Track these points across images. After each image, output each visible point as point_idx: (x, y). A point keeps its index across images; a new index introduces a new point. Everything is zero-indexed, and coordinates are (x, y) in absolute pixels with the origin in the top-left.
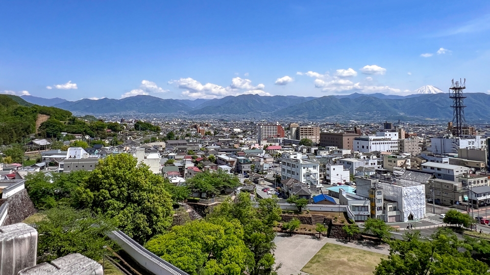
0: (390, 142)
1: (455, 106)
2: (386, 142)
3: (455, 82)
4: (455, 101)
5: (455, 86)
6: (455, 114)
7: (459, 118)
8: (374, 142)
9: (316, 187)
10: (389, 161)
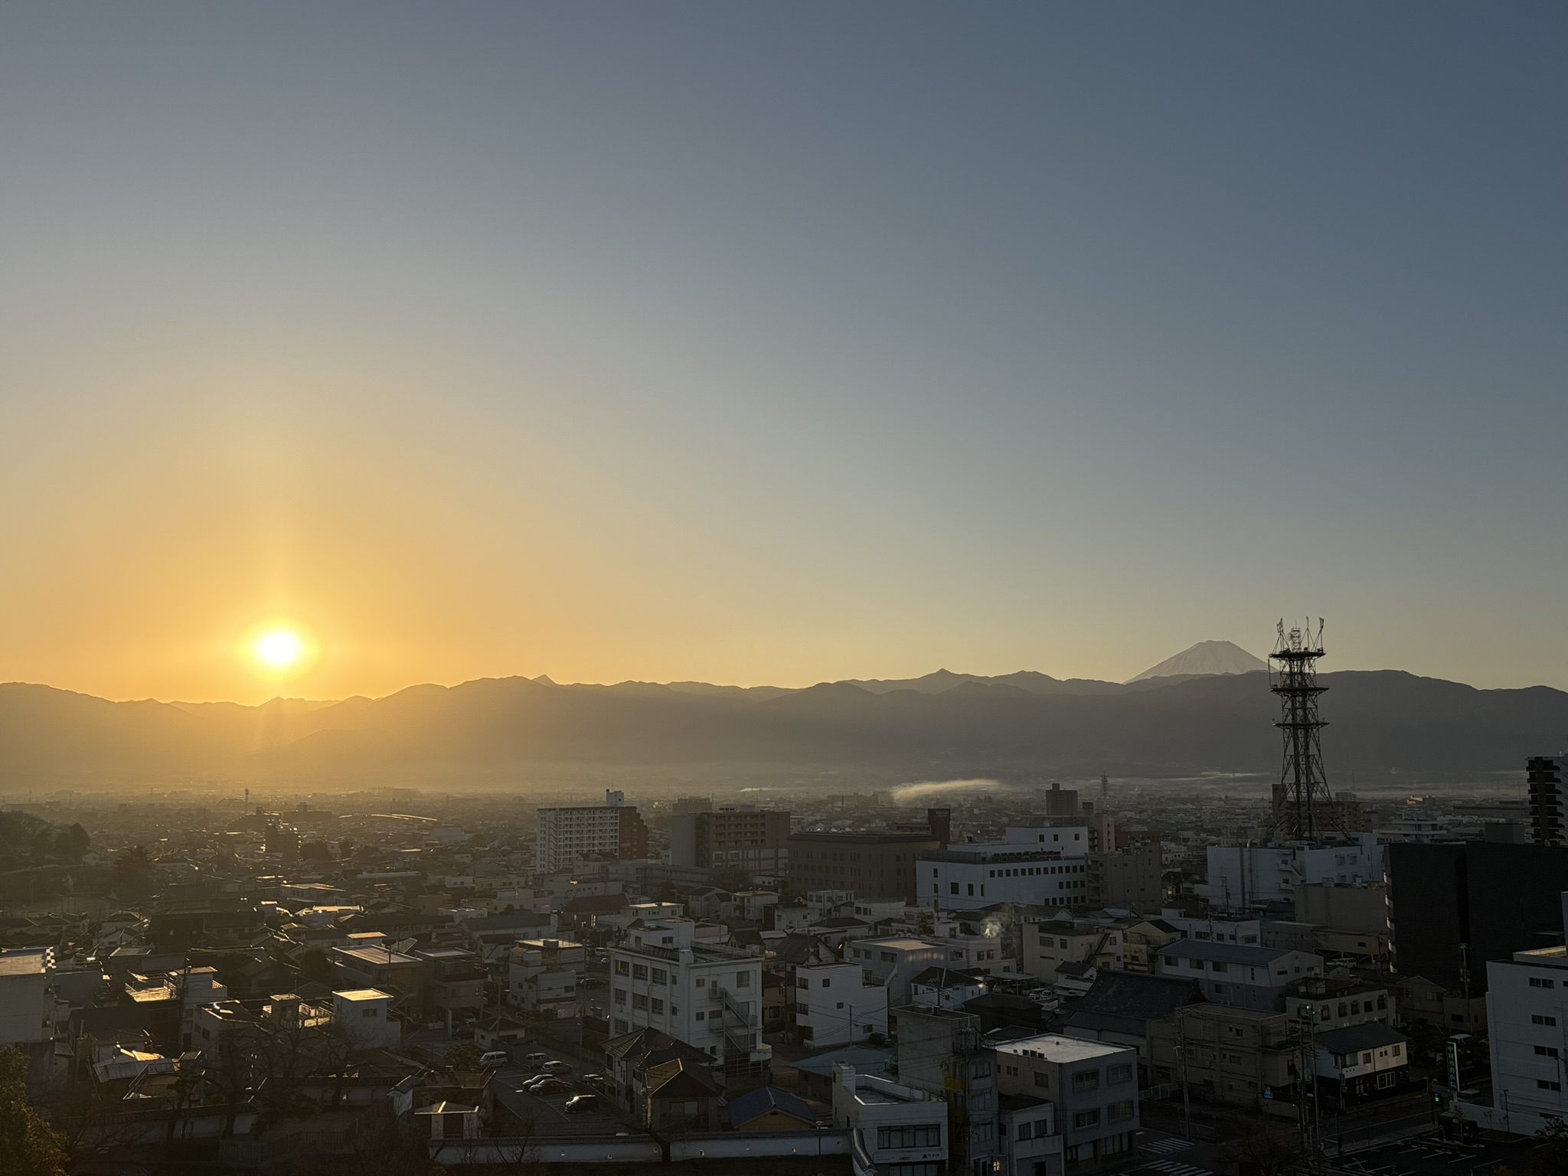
0: (1056, 864)
1: (1289, 720)
2: (1042, 865)
3: (1287, 631)
4: (1289, 705)
5: (1290, 646)
6: (1291, 751)
7: (1303, 767)
8: (996, 867)
9: (748, 1060)
10: (1043, 942)
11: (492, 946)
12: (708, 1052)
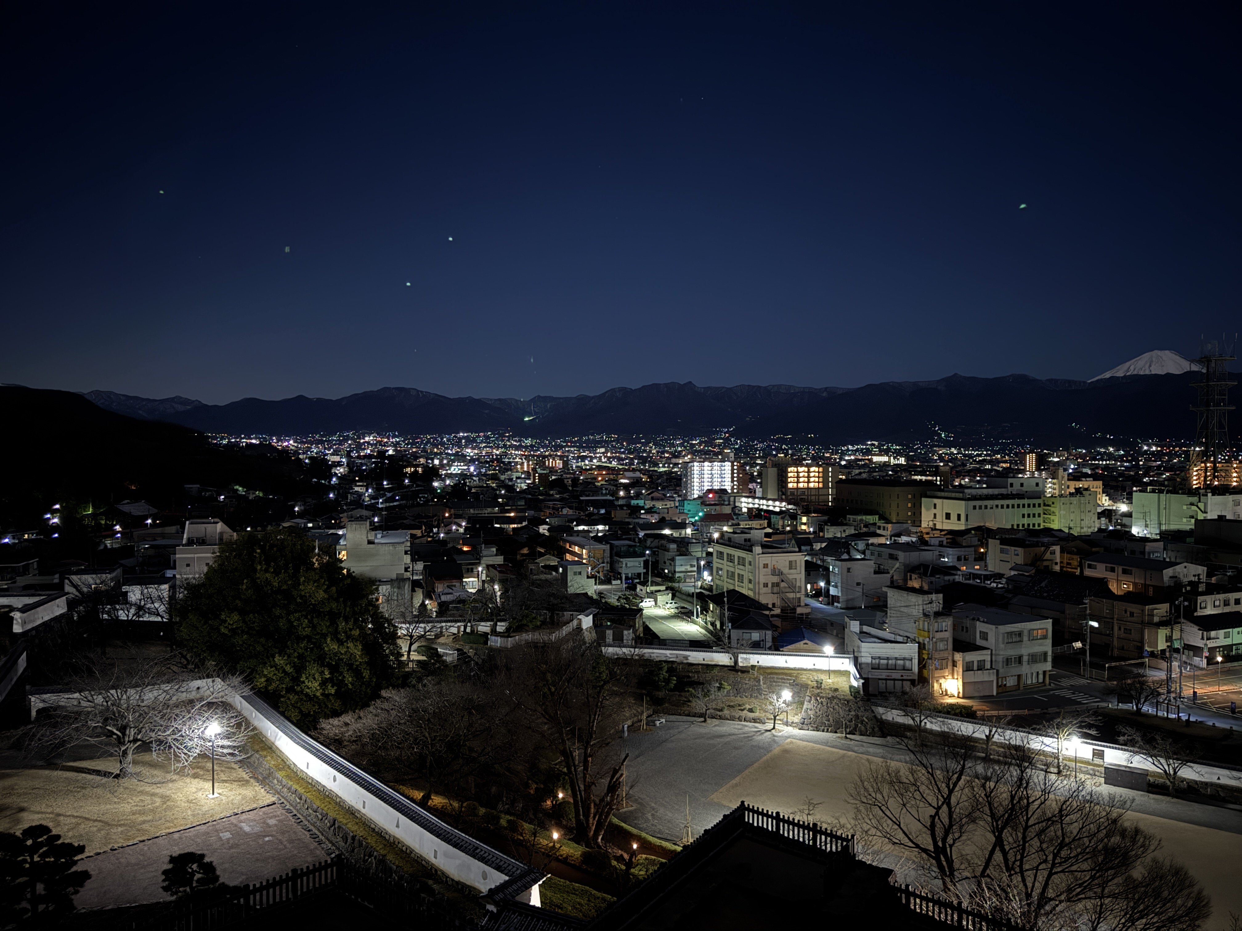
0: (1021, 502)
2: (1010, 502)
8: (978, 503)
9: (795, 613)
10: (1002, 551)
11: (652, 539)
12: (770, 606)
